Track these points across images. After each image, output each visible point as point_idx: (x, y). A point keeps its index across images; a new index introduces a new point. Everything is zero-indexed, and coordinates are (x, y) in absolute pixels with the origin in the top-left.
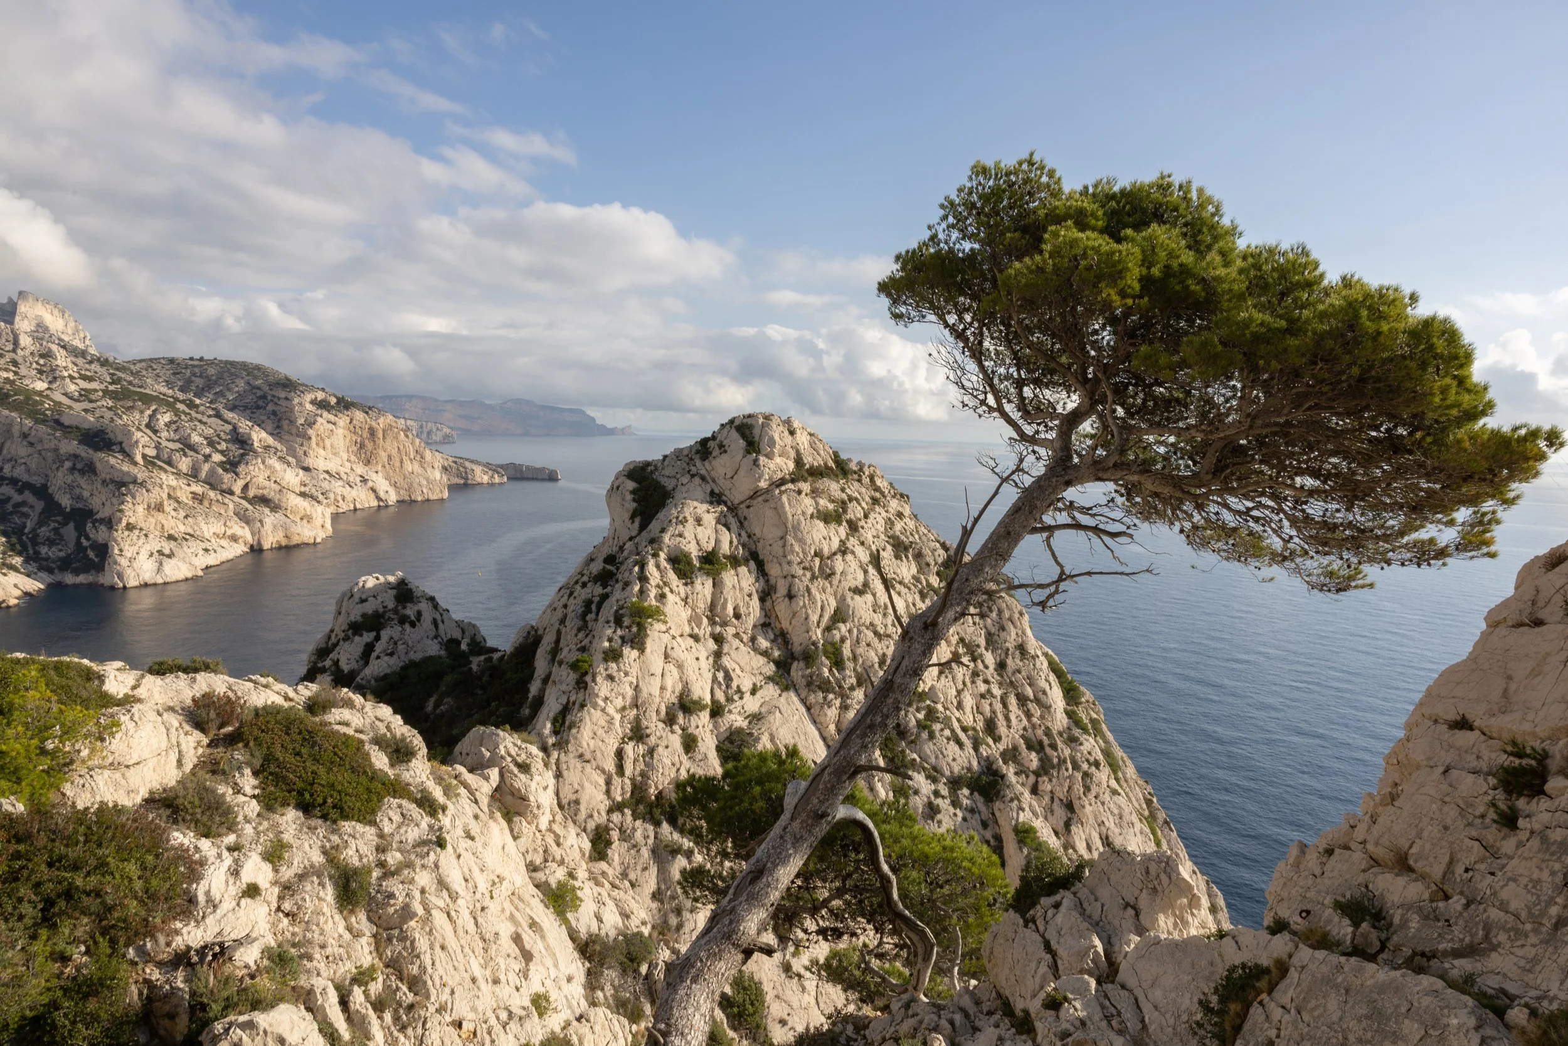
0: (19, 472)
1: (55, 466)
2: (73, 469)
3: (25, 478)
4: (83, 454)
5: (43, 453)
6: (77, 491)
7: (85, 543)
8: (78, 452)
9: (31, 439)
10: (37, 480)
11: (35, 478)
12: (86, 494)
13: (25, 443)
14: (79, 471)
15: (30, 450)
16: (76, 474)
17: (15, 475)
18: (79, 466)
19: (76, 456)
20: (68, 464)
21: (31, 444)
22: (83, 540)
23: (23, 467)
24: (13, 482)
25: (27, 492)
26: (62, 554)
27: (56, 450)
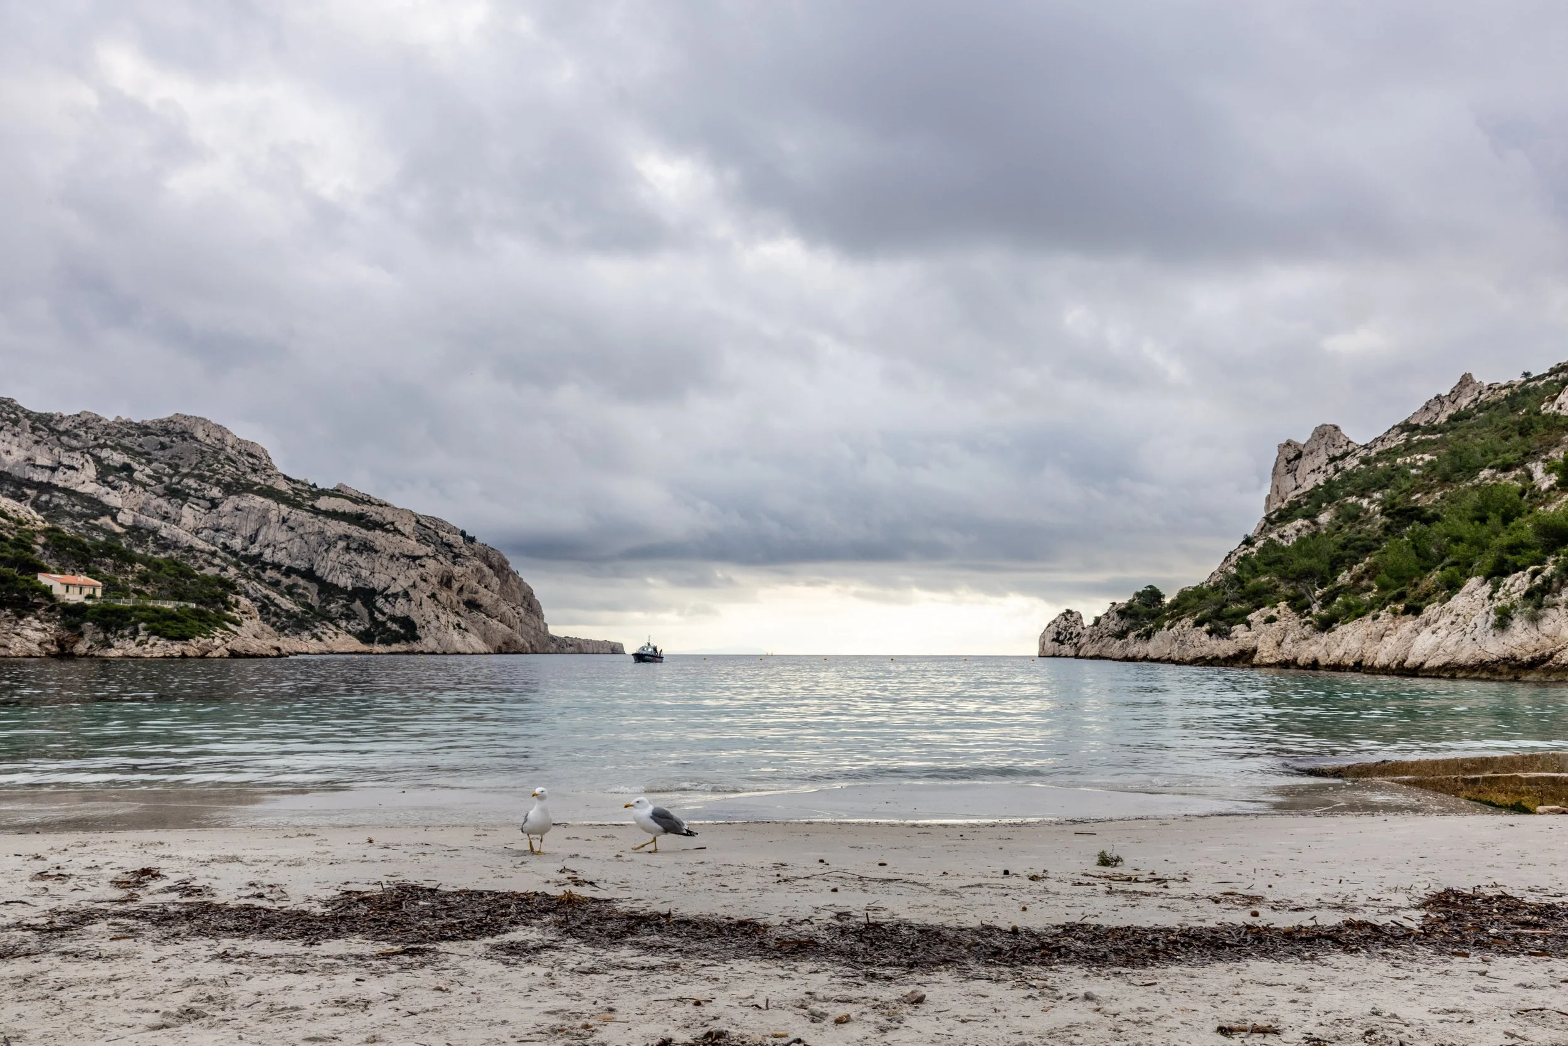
0: (281, 557)
1: (322, 549)
2: (347, 549)
3: (287, 562)
4: (355, 534)
5: (305, 537)
6: (356, 570)
7: (380, 618)
8: (349, 532)
9: (290, 523)
10: (302, 565)
11: (298, 562)
12: (365, 573)
13: (284, 527)
14: (355, 550)
15: (291, 534)
16: (353, 553)
17: (276, 561)
18: (354, 545)
19: (347, 537)
20: (341, 544)
21: (292, 529)
22: (377, 615)
23: (284, 552)
24: (277, 566)
25: (293, 576)
26: (361, 628)
27: (321, 533)
